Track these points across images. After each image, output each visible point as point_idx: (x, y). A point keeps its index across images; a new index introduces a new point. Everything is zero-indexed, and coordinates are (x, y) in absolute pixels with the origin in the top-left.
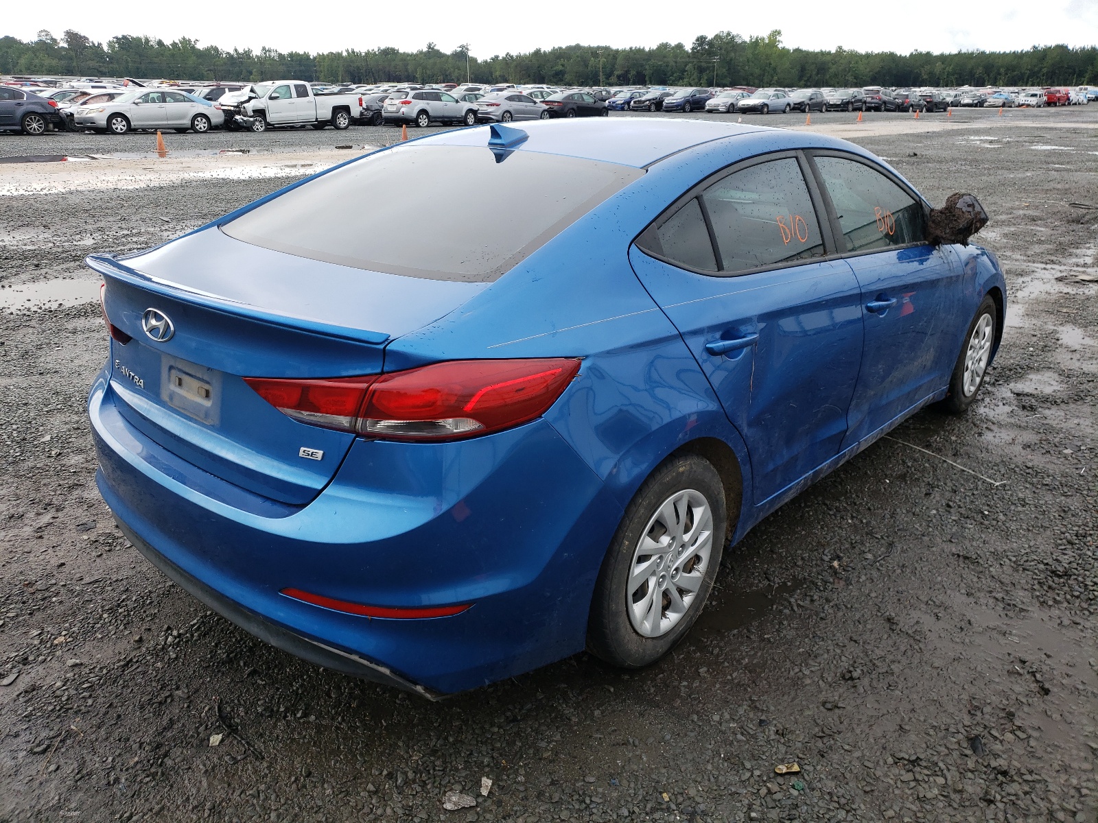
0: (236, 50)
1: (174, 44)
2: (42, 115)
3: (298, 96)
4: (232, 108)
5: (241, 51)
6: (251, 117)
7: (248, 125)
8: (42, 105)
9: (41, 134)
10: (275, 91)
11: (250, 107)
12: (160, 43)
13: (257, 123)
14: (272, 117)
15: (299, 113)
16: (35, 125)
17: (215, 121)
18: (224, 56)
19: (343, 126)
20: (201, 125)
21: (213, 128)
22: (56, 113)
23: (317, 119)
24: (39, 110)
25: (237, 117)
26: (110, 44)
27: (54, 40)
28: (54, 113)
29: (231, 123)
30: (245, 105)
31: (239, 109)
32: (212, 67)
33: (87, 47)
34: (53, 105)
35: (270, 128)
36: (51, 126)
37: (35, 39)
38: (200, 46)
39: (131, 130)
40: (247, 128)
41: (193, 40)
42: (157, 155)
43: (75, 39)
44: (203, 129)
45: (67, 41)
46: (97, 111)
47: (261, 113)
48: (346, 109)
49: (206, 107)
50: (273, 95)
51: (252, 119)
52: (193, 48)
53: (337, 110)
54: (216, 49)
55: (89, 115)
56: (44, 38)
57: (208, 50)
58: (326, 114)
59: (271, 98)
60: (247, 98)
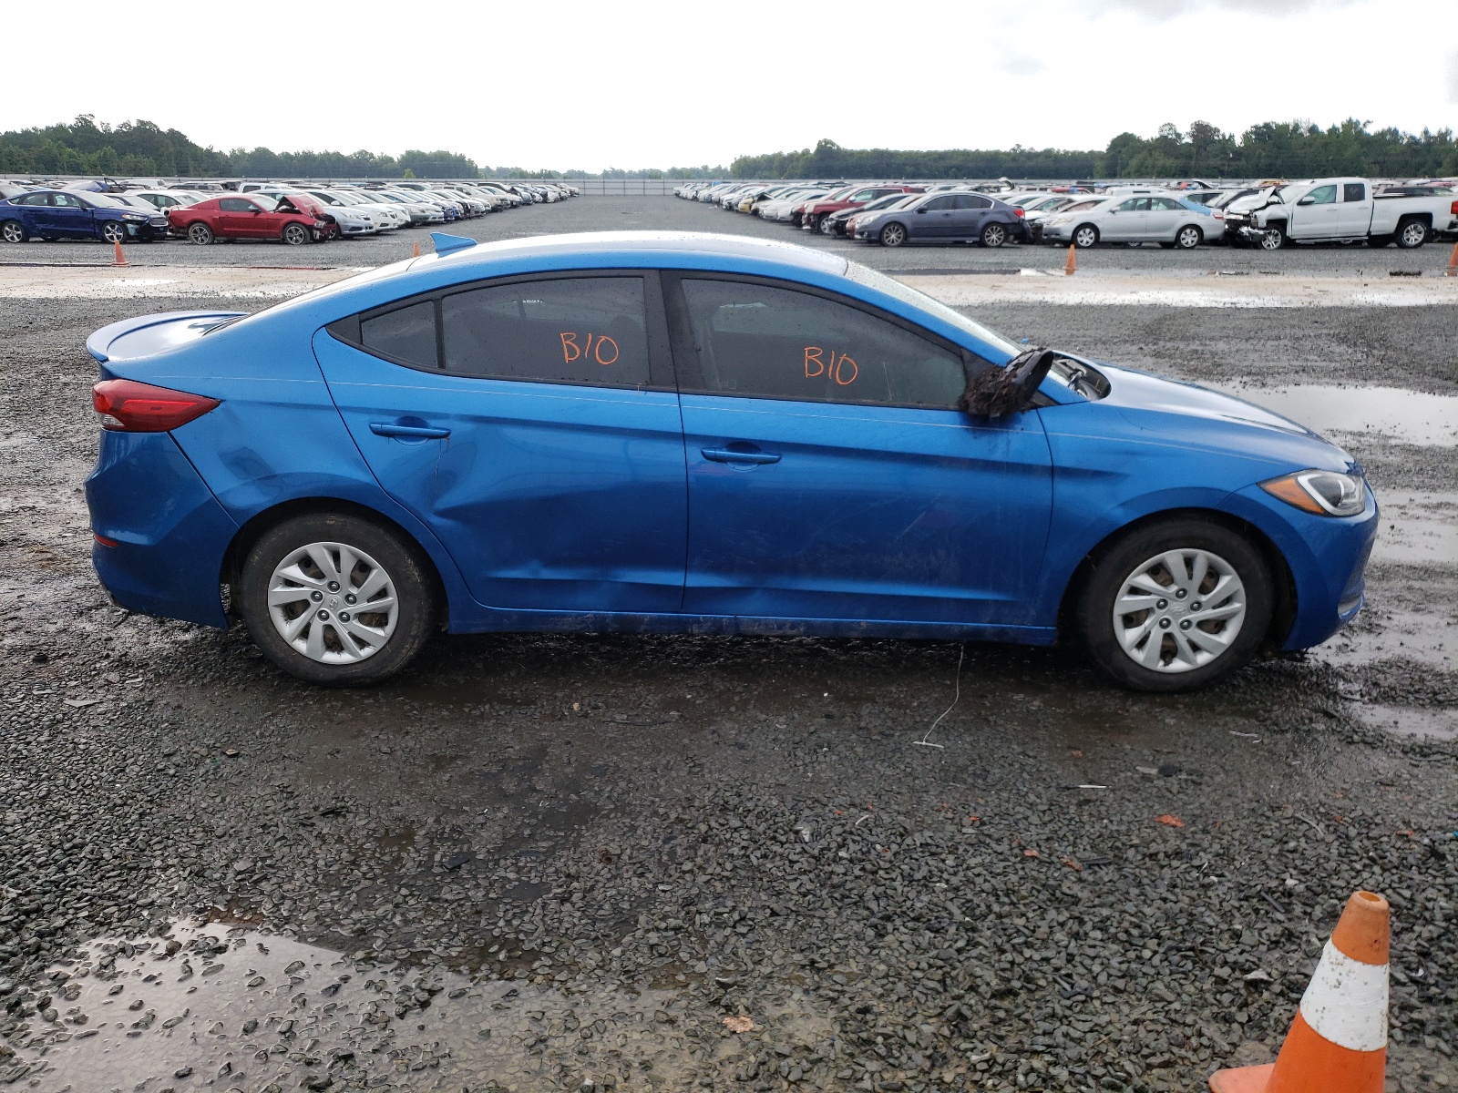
0: (1426, 132)
1: (1333, 130)
2: (1004, 226)
3: (1346, 200)
4: (1241, 218)
5: (1434, 132)
6: (1263, 229)
7: (1255, 239)
8: (1007, 214)
9: (999, 246)
10: (1310, 194)
11: (1263, 216)
12: (1313, 129)
13: (1271, 238)
14: (1293, 230)
15: (1340, 224)
16: (994, 237)
17: (1208, 233)
18: (1405, 141)
19: (1412, 242)
20: (1189, 238)
21: (1204, 242)
22: (1020, 224)
23: (1369, 233)
24: (1004, 220)
25: (1244, 230)
26: (1246, 137)
27: (1178, 135)
28: (1018, 223)
29: (1234, 238)
30: (1257, 213)
31: (1248, 220)
32: (1381, 159)
33: (1214, 141)
34: (1020, 212)
35: (1289, 244)
36: (1012, 237)
37: (1156, 135)
38: (1371, 130)
39: (1099, 244)
40: (1254, 244)
41: (1362, 122)
42: (1063, 273)
43: (1203, 132)
44: (1190, 244)
45: (1193, 136)
46: (1063, 222)
47: (1279, 224)
48: (1426, 218)
49: (1202, 215)
50: (1306, 199)
51: (1261, 232)
52: (1361, 131)
53: (1406, 220)
54: (1395, 133)
55: (1056, 226)
56: (1165, 133)
57: (1382, 134)
58: (1386, 224)
59: (1301, 203)
60: (1264, 204)
